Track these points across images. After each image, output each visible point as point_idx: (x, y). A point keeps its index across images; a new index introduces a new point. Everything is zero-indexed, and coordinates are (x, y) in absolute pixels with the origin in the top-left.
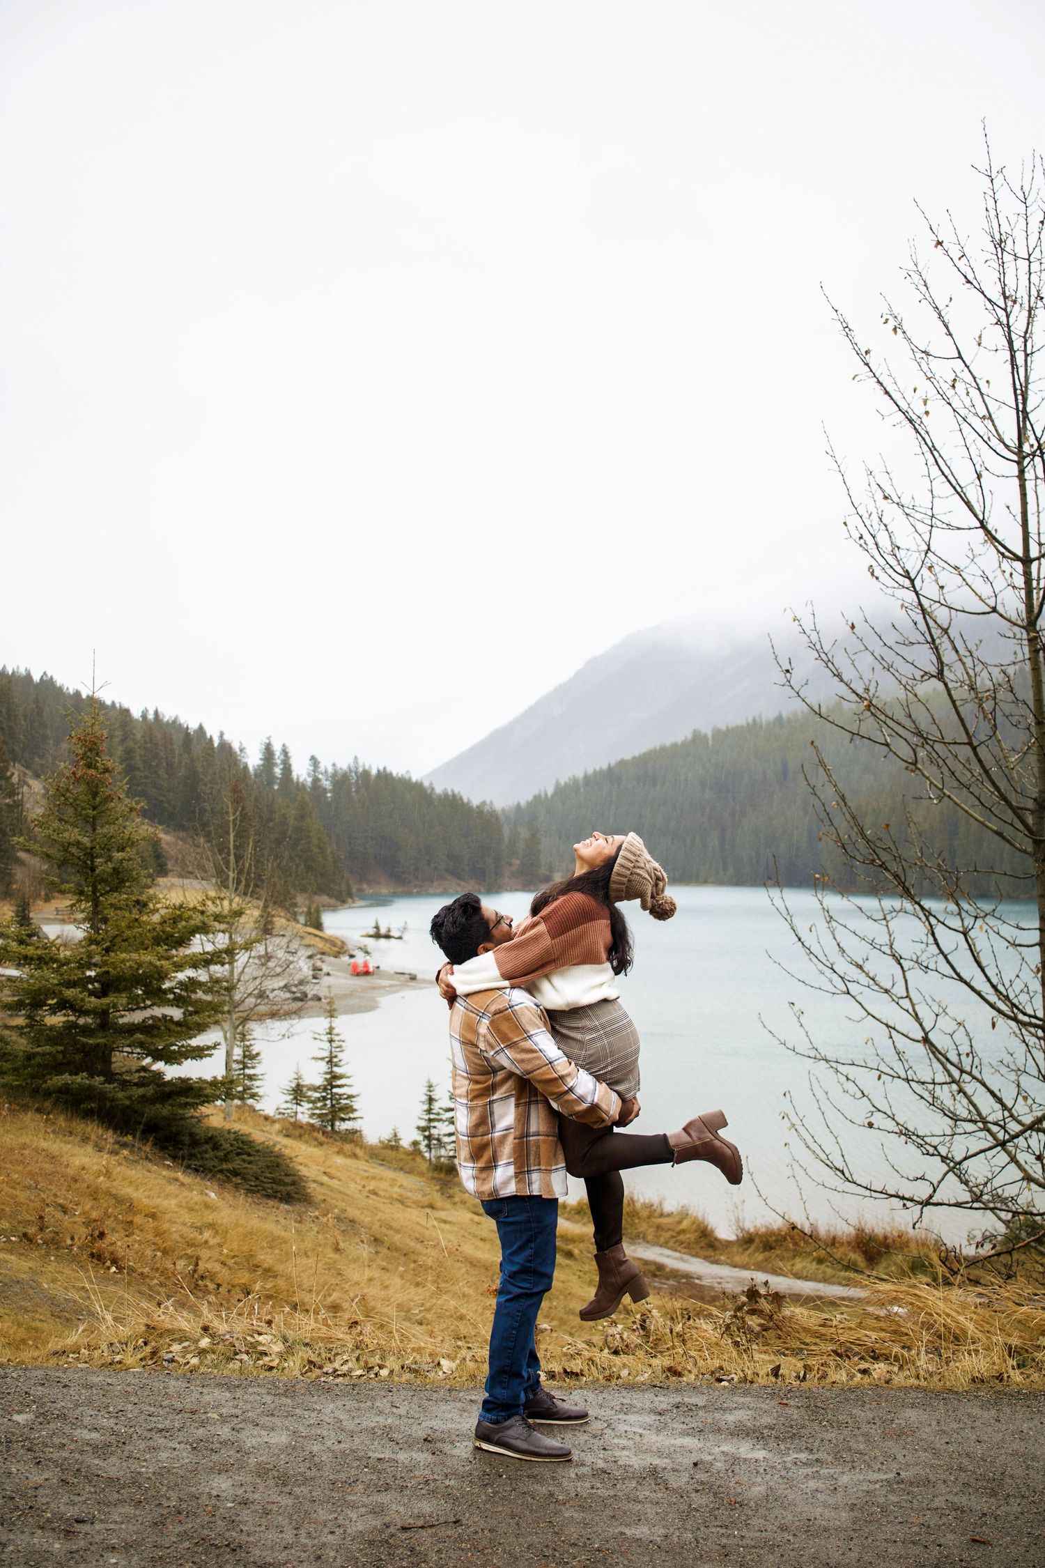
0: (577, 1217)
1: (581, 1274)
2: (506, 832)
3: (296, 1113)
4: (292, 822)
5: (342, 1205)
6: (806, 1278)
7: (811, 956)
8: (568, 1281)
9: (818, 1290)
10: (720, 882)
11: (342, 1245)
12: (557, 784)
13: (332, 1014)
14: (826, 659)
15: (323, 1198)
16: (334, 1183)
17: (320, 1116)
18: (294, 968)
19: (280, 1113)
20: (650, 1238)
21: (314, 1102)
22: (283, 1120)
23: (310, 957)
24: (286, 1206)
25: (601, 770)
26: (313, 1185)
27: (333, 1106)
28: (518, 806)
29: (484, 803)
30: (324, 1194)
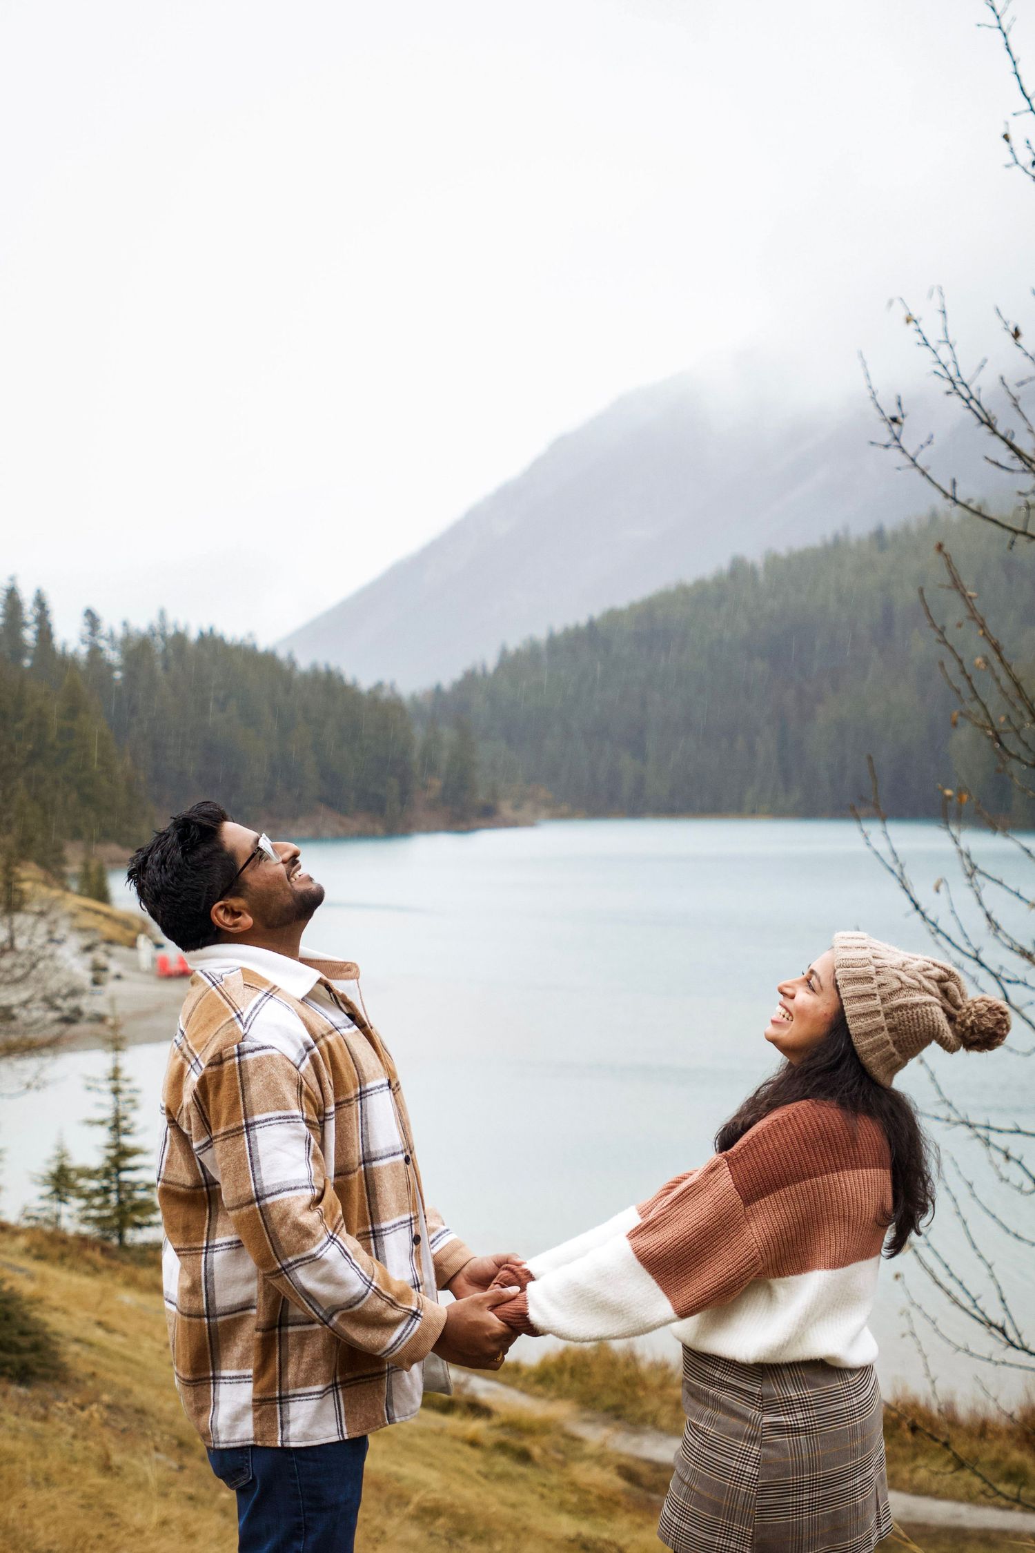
0: (539, 1389)
1: (545, 1491)
2: (419, 734)
3: (58, 1217)
4: (55, 722)
5: (123, 1380)
6: (937, 1495)
7: (939, 936)
8: (523, 1504)
9: (959, 1516)
10: (779, 812)
11: (117, 1459)
12: (504, 652)
13: (117, 1044)
14: (966, 395)
15: (91, 1369)
16: (115, 1342)
17: (98, 1221)
18: (46, 968)
19: (28, 1218)
20: (664, 1422)
21: (88, 1197)
22: (32, 1229)
23: (88, 949)
24: (22, 1390)
25: (577, 628)
26: (74, 1348)
27: (121, 1202)
28: (438, 690)
29: (380, 686)
30: (94, 1363)
